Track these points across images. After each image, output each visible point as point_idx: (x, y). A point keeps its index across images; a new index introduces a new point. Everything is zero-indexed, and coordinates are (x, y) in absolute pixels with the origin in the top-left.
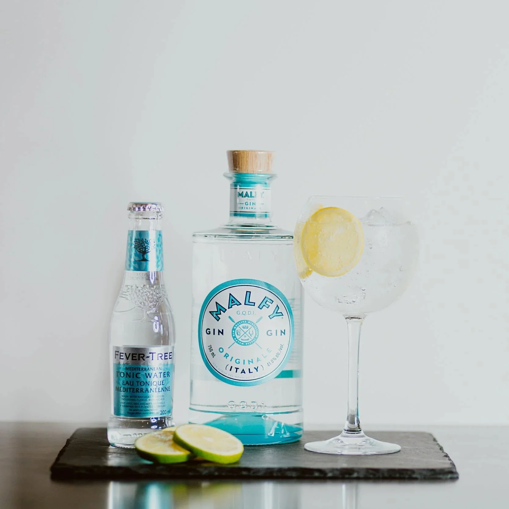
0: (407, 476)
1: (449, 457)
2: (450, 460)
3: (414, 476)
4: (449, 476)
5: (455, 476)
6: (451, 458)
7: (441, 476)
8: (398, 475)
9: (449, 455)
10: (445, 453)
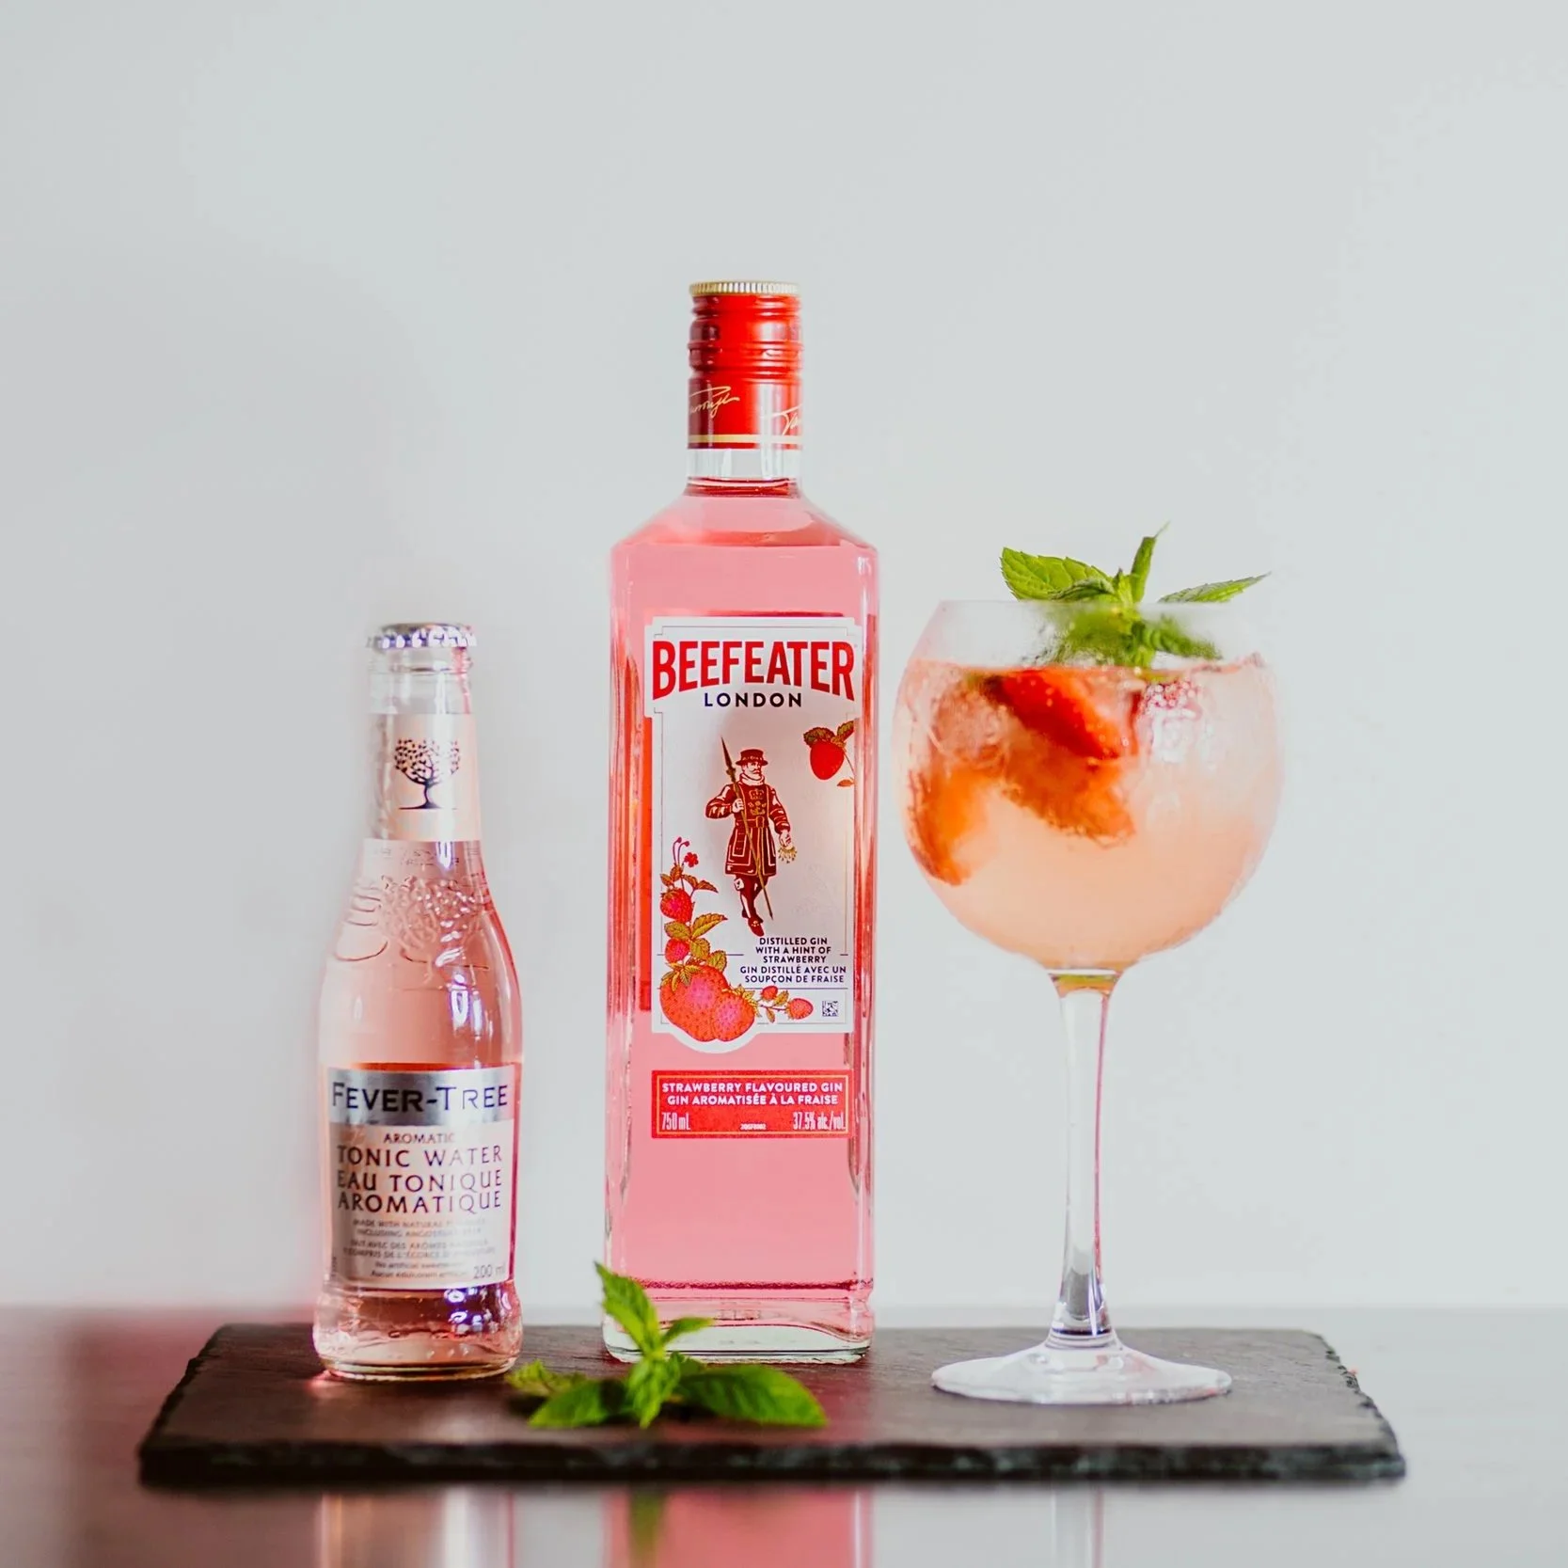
0: (1244, 1468)
1: (1375, 1408)
2: (1379, 1416)
3: (1269, 1466)
4: (1377, 1466)
5: (1394, 1466)
6: (1382, 1410)
7: (1352, 1468)
8: (1216, 1465)
9: (1376, 1402)
10: (1363, 1395)
